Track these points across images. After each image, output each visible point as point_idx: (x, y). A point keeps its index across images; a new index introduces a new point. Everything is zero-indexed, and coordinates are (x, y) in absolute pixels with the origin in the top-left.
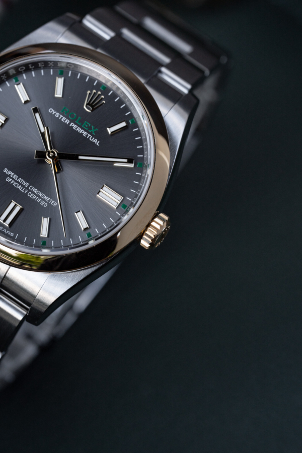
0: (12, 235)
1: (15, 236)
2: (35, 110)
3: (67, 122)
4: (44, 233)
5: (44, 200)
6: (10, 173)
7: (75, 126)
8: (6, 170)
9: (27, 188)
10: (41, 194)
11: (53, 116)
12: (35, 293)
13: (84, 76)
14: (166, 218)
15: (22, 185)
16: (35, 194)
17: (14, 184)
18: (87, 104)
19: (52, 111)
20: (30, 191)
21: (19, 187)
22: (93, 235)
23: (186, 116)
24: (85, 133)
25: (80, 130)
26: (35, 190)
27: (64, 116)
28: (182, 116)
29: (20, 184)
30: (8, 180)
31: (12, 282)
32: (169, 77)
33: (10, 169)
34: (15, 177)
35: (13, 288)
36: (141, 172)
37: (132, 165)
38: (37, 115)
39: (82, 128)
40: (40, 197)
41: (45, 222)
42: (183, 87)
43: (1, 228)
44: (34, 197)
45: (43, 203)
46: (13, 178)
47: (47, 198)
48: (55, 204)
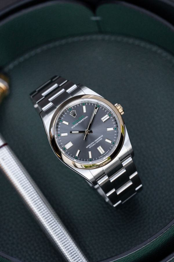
0: (108, 152)
1: (108, 151)
2: (71, 132)
3: (77, 124)
4: (110, 142)
5: (100, 139)
6: (88, 146)
7: (80, 122)
8: (87, 147)
9: (95, 143)
10: (98, 139)
11: (76, 126)
12: (127, 151)
14: (117, 104)
15: (93, 144)
17: (92, 146)
19: (72, 128)
20: (96, 142)
21: (93, 145)
22: (116, 127)
23: (86, 87)
24: (83, 120)
25: (81, 121)
26: (96, 140)
28: (86, 89)
29: (92, 144)
30: (90, 147)
31: (121, 157)
33: (87, 146)
34: (90, 145)
35: (123, 157)
36: (100, 106)
37: (97, 109)
38: (73, 132)
39: (81, 120)
40: (99, 140)
41: (107, 140)
42: (74, 87)
43: (104, 154)
44: (98, 141)
45: (101, 139)
46: (90, 146)
47: (100, 138)
48: (102, 136)
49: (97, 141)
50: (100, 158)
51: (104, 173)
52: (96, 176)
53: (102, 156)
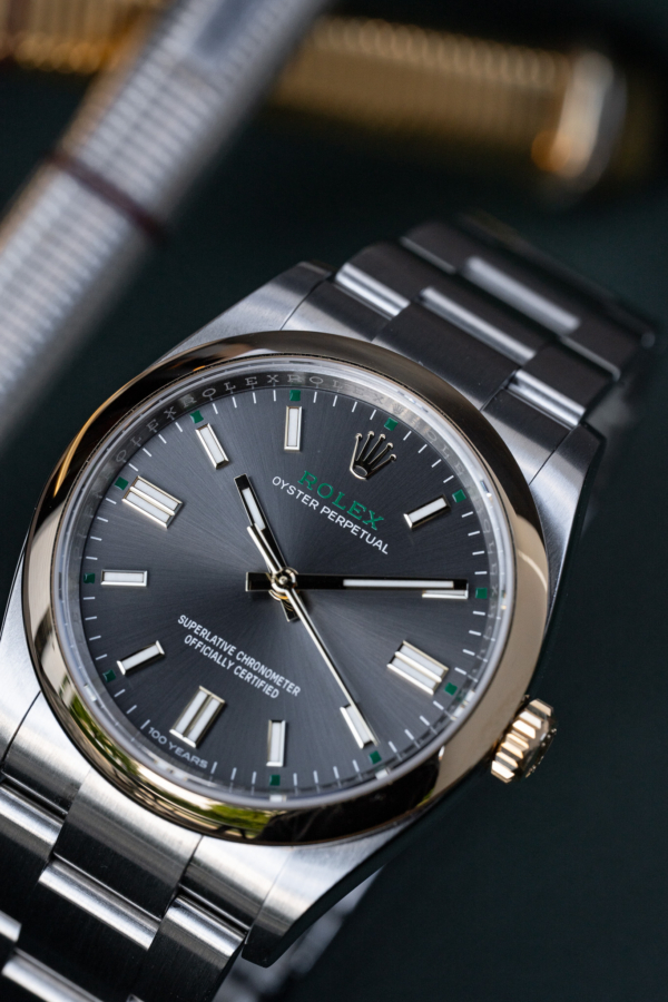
0: (204, 764)
1: (210, 766)
2: (243, 482)
3: (314, 504)
4: (276, 760)
5: (270, 682)
6: (192, 625)
7: (331, 514)
8: (183, 620)
9: (233, 658)
10: (263, 670)
11: (282, 493)
12: (261, 894)
13: (346, 401)
14: (547, 711)
15: (221, 652)
16: (251, 670)
17: (204, 650)
18: (356, 463)
19: (279, 482)
20: (238, 663)
21: (215, 656)
22: (385, 758)
23: (580, 477)
24: (354, 528)
25: (343, 522)
26: (250, 662)
27: (306, 492)
28: (570, 478)
29: (216, 649)
30: (190, 640)
31: (209, 871)
32: (534, 391)
33: (192, 617)
34: (205, 633)
35: (212, 885)
36: (485, 609)
37: (463, 595)
38: (247, 493)
39: (348, 517)
40: (262, 677)
41: (277, 732)
43: (179, 750)
44: (248, 678)
45: (268, 689)
46: (198, 636)
47: (278, 679)
48: (297, 691)
49: (250, 669)
50: (145, 733)
51: (66, 803)
52: (26, 755)
53: (159, 737)
